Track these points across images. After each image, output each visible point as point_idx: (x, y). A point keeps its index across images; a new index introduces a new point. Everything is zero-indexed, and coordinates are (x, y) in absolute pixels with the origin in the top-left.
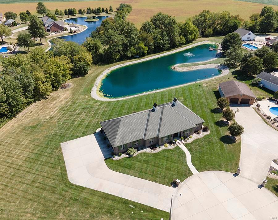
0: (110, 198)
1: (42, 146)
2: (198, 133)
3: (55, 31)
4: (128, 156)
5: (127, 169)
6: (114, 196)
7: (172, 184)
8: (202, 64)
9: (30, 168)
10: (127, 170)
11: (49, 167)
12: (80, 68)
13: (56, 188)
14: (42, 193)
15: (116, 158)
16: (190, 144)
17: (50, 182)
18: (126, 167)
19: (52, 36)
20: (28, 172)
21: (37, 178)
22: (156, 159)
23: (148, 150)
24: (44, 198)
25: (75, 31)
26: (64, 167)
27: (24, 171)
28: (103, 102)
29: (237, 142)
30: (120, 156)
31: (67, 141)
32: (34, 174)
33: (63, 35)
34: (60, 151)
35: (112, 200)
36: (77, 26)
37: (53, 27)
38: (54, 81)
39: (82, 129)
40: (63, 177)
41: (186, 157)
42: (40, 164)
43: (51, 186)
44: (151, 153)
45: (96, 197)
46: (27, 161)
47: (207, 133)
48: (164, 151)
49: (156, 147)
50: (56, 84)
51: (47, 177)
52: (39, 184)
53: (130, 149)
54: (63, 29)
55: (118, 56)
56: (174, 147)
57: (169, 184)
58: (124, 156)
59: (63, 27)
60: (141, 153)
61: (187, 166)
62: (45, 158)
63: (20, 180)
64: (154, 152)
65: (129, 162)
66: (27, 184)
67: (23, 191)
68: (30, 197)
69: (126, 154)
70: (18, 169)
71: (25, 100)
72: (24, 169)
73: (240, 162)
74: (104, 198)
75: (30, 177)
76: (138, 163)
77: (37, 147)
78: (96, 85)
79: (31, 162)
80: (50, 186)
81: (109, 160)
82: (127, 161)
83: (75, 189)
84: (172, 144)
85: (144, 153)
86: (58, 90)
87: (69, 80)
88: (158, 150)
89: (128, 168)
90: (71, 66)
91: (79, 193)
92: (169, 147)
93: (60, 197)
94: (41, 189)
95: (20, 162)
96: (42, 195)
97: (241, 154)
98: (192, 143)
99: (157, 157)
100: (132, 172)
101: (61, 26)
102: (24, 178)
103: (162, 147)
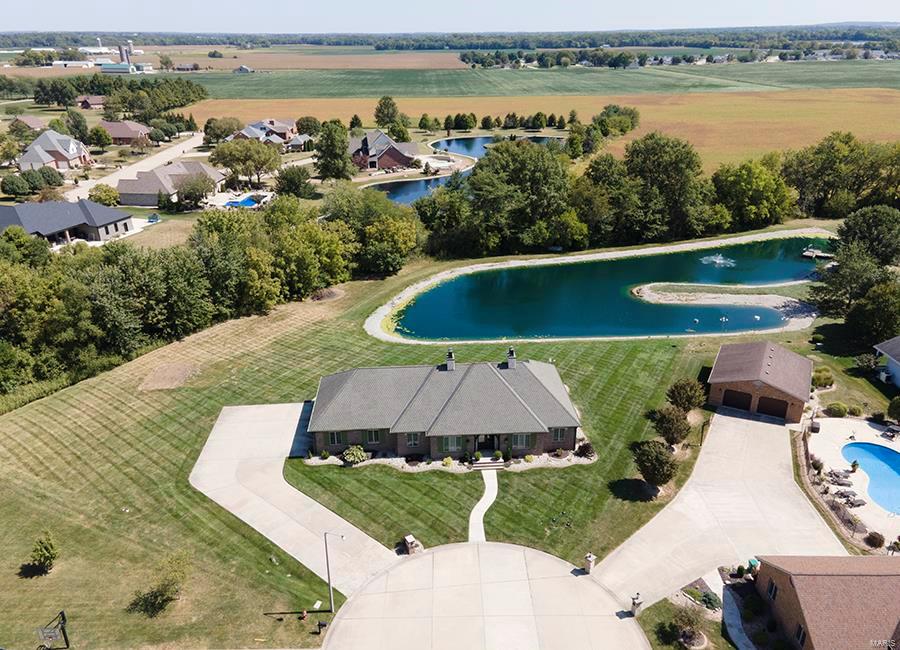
0: (243, 530)
1: (186, 404)
2: (557, 456)
3: (388, 168)
4: (342, 463)
5: (319, 487)
6: (253, 529)
7: (397, 545)
8: (738, 292)
9: (137, 439)
10: (319, 490)
11: (171, 444)
12: (376, 256)
13: (156, 484)
14: (128, 486)
15: (314, 461)
16: (515, 474)
17: (155, 472)
18: (320, 484)
19: (376, 178)
20: (129, 444)
21: (139, 458)
22: (403, 485)
23: (398, 463)
24: (124, 496)
25: (438, 171)
26: (198, 452)
27: (124, 440)
28: (381, 342)
29: (656, 502)
30: (324, 458)
31: (240, 404)
32: (138, 450)
33: (403, 177)
34: (212, 420)
35: (243, 536)
36: (453, 158)
37: (386, 157)
38: (296, 278)
39: (287, 389)
40: (181, 470)
41: (479, 500)
42: (159, 436)
43: (151, 480)
44: (400, 470)
45: (217, 521)
46: (141, 425)
47: (584, 461)
48: (434, 472)
49: (421, 461)
50: (301, 285)
51: (154, 462)
52: (133, 470)
53: (354, 449)
54: (410, 163)
55: (494, 240)
56: (468, 471)
57: (393, 543)
58: (333, 460)
59: (411, 159)
60: (377, 465)
61: (466, 519)
62: (177, 426)
63: (107, 454)
64: (409, 468)
65: (335, 475)
66: (114, 464)
67: (99, 474)
68: (102, 487)
69: (340, 459)
70: (117, 436)
71: (210, 307)
72: (127, 436)
73: (619, 548)
74: (232, 528)
75: (128, 453)
76: (354, 482)
77: (177, 403)
78: (393, 303)
79: (146, 428)
80: (148, 478)
81: (295, 461)
82: (331, 473)
83: (189, 497)
84: (466, 463)
85: (385, 466)
86: (301, 301)
87: (343, 282)
88: (422, 467)
89: (323, 487)
90: (353, 248)
91: (192, 506)
92: (454, 466)
93: (153, 502)
94: (131, 479)
95: (129, 423)
96: (125, 489)
97: (638, 532)
98: (521, 474)
99: (407, 481)
100: (326, 497)
101: (406, 155)
102: (115, 453)
103: (437, 465)
